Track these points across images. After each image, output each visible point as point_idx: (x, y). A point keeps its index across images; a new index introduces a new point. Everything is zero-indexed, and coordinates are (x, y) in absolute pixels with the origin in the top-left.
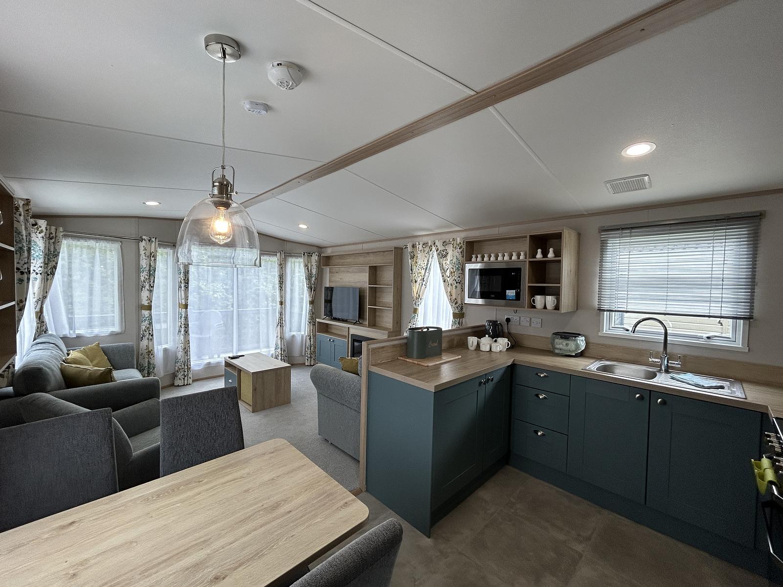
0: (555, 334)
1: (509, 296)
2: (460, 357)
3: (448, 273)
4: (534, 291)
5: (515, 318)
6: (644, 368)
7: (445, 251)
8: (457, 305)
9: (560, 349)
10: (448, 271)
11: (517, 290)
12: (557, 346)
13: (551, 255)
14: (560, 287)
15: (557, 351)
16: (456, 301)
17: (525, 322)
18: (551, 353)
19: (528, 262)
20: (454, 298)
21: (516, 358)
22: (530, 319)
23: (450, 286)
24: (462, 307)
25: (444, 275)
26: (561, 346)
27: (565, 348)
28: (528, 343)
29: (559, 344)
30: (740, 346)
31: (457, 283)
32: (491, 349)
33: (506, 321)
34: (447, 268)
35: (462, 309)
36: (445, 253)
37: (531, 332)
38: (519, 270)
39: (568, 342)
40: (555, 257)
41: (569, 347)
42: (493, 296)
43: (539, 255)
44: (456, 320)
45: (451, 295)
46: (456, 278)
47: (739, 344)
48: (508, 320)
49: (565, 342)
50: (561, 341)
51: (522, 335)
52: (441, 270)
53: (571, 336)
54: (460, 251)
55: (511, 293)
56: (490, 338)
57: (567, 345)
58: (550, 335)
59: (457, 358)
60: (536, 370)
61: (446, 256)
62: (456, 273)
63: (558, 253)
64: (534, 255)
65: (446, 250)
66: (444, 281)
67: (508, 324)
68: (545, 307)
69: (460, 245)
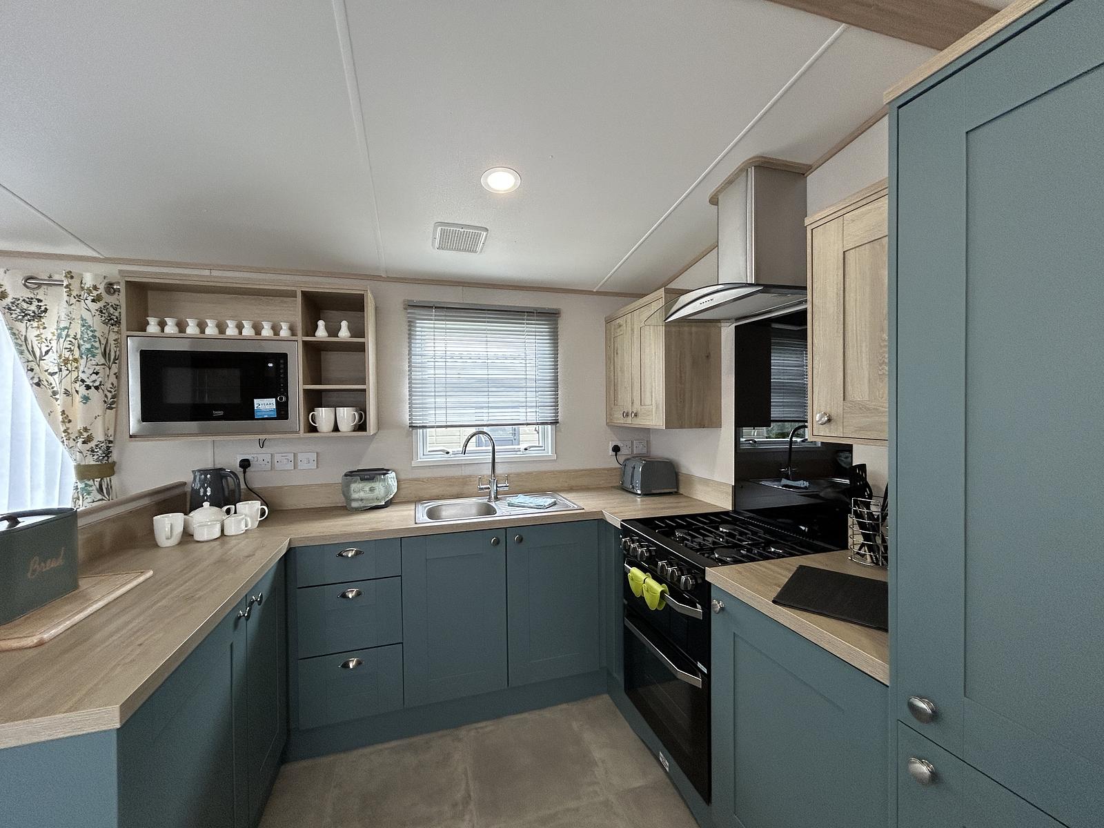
0: (349, 475)
1: (260, 411)
2: (151, 573)
3: (50, 362)
4: (315, 400)
5: (261, 457)
6: (474, 500)
7: (35, 303)
8: (93, 444)
9: (362, 500)
10: (52, 356)
11: (281, 399)
12: (355, 496)
13: (344, 334)
14: (365, 390)
15: (354, 505)
16: (85, 435)
17: (284, 462)
18: (346, 509)
19: (300, 344)
20: (80, 426)
21: (293, 536)
22: (295, 455)
23: (60, 396)
24: (108, 448)
25: (36, 368)
26: (362, 495)
27: (370, 495)
28: (291, 502)
29: (359, 492)
30: (550, 454)
31: (88, 387)
32: (222, 531)
33: (240, 466)
34: (44, 349)
35: (108, 452)
36: (33, 308)
37: (297, 480)
38: (281, 359)
39: (373, 485)
40: (351, 337)
41: (376, 492)
42: (221, 413)
43: (321, 333)
44: (91, 482)
45: (67, 420)
46: (82, 376)
47: (549, 452)
48: (245, 464)
49: (367, 486)
50: (361, 485)
51: (281, 487)
52: (21, 353)
53: (377, 474)
54: (94, 307)
55: (265, 405)
56: (215, 509)
57: (372, 490)
58: (338, 478)
59: (142, 579)
60: (336, 549)
61: (38, 316)
62: (83, 362)
63: (358, 331)
64: (312, 330)
65: (39, 301)
66: (38, 384)
67: (245, 472)
68: (336, 429)
69: (95, 293)
